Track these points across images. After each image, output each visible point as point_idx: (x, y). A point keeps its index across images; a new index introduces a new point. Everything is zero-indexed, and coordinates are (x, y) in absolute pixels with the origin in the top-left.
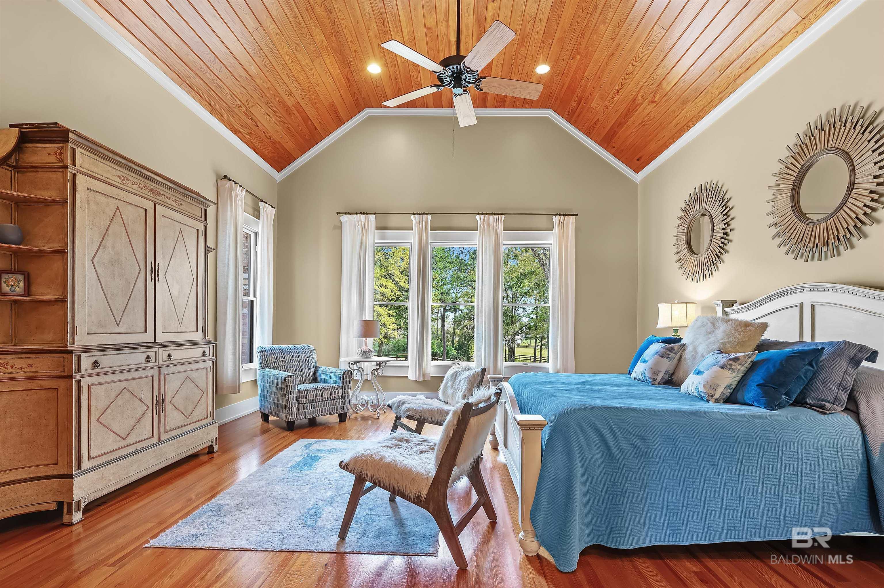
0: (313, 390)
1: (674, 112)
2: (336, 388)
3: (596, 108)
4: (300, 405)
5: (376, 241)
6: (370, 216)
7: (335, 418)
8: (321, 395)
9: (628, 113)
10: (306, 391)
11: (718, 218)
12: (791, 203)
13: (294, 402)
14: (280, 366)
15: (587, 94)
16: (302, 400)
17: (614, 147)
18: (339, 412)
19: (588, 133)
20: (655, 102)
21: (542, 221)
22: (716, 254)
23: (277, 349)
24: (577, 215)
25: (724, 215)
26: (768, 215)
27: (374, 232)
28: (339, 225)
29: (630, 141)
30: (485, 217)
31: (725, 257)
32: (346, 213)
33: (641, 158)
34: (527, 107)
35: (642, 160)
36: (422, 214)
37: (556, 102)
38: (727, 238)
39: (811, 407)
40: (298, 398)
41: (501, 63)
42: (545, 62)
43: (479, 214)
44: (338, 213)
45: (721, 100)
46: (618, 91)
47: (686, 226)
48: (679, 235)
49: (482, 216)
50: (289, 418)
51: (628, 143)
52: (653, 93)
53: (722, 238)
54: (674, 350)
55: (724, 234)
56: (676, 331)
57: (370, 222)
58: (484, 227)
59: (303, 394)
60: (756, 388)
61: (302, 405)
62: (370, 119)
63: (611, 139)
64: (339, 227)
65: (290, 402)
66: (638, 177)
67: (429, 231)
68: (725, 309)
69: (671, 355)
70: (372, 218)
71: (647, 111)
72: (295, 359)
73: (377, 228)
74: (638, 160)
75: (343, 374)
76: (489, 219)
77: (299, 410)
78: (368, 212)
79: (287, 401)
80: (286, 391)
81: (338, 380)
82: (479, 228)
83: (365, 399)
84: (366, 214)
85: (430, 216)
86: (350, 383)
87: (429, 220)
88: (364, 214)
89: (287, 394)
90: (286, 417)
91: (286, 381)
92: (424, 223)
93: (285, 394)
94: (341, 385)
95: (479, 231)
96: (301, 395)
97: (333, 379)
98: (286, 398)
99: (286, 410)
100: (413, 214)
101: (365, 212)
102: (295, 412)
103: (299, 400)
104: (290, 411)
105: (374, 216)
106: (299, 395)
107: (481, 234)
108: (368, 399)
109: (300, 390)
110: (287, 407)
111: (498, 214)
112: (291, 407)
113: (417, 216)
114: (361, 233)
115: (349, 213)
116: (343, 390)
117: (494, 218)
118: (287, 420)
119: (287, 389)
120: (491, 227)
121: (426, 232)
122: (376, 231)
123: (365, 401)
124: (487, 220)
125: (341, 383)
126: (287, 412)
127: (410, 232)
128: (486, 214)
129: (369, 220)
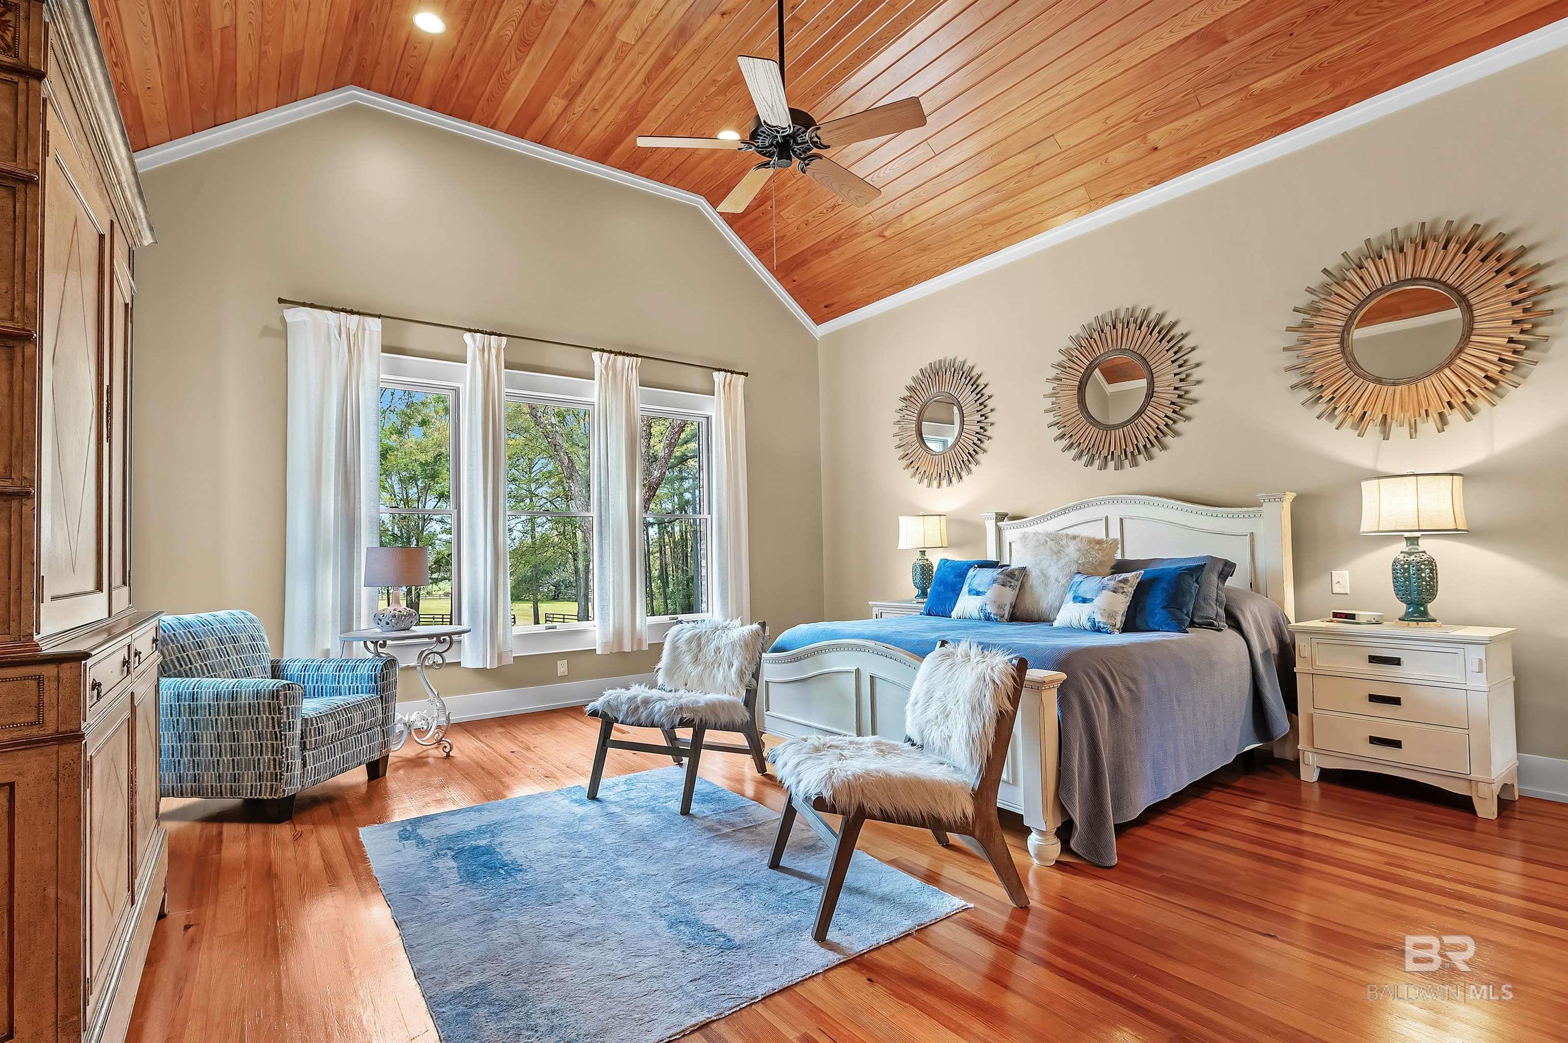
0: (331, 715)
1: (905, 257)
2: (371, 703)
3: (787, 218)
4: (306, 753)
5: (382, 376)
6: (370, 320)
7: (358, 776)
8: (350, 721)
9: (837, 242)
10: (319, 718)
11: (969, 405)
12: (1079, 402)
13: (295, 746)
14: (196, 667)
15: (782, 195)
16: (311, 740)
17: (795, 281)
18: (366, 758)
19: (760, 251)
20: (884, 237)
21: (695, 377)
22: (969, 453)
23: (176, 625)
24: (746, 375)
25: (981, 404)
26: (1046, 411)
27: (379, 355)
28: (281, 328)
29: (823, 279)
30: (609, 358)
31: (980, 457)
32: (304, 305)
33: (831, 305)
34: (670, 182)
35: (833, 308)
36: (491, 334)
37: (719, 189)
38: (985, 433)
39: (1200, 626)
40: (302, 738)
41: (673, 106)
42: (739, 129)
43: (597, 350)
44: (281, 301)
45: (971, 259)
46: (834, 206)
47: (916, 412)
48: (902, 423)
49: (606, 355)
50: (284, 790)
51: (821, 280)
52: (886, 225)
53: (977, 433)
54: (1015, 575)
55: (981, 428)
56: (923, 553)
57: (367, 332)
58: (607, 375)
59: (315, 725)
60: (1161, 611)
61: (311, 752)
62: (355, 111)
63: (794, 268)
64: (283, 332)
65: (287, 749)
66: (820, 331)
67: (504, 370)
68: (999, 523)
69: (1014, 583)
70: (375, 325)
71: (867, 245)
72: (227, 646)
73: (386, 349)
74: (826, 307)
75: (383, 668)
76: (615, 361)
77: (304, 765)
78: (361, 311)
79: (282, 749)
80: (279, 723)
81: (364, 683)
82: (597, 376)
83: (406, 719)
84: (359, 313)
85: (504, 339)
86: (395, 688)
87: (503, 347)
88: (352, 312)
89: (280, 732)
90: (276, 790)
91: (278, 698)
92: (494, 352)
93: (275, 732)
94: (377, 694)
95: (596, 382)
96: (310, 729)
97: (350, 684)
98: (276, 740)
99: (278, 771)
100: (470, 330)
101: (355, 310)
102: (298, 772)
103: (305, 742)
104: (287, 772)
105: (379, 321)
106: (305, 730)
107: (603, 387)
108: (411, 719)
109: (306, 717)
110: (281, 763)
111: (631, 355)
112: (290, 761)
113: (478, 335)
114: (347, 354)
115: (312, 306)
116: (384, 705)
117: (624, 361)
118: (276, 798)
119: (281, 718)
120: (619, 377)
121: (498, 366)
122: (382, 354)
123: (405, 724)
124: (610, 363)
125: (375, 690)
126: (281, 774)
127: (462, 367)
128: (611, 352)
129: (367, 327)
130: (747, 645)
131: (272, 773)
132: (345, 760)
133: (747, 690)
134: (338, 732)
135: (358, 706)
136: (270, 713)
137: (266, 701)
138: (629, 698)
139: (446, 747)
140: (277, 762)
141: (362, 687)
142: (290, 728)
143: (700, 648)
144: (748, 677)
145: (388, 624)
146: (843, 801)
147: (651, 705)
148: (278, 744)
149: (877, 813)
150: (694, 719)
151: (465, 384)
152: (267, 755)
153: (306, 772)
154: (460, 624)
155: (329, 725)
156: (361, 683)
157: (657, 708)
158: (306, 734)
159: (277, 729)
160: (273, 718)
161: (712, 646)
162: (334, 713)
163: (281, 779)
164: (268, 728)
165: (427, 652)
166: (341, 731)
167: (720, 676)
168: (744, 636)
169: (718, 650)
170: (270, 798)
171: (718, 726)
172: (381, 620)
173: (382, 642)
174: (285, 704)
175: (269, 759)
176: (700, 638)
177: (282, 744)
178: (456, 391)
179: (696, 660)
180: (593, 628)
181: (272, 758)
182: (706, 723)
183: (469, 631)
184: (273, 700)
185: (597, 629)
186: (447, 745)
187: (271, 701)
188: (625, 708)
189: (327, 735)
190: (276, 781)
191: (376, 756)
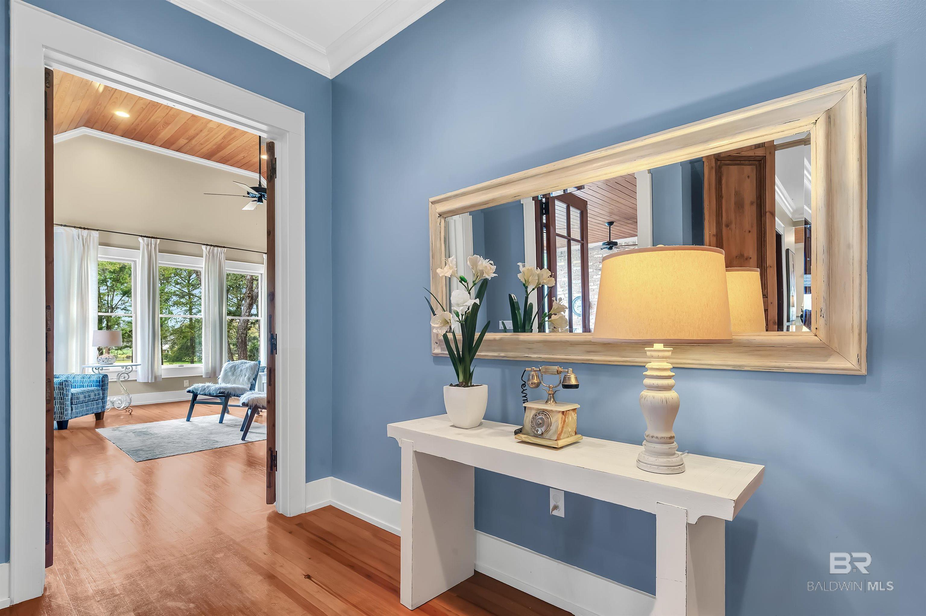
0: (82, 393)
2: (98, 390)
4: (73, 406)
5: (99, 256)
6: (93, 232)
7: (90, 419)
8: (89, 396)
10: (78, 393)
13: (69, 403)
16: (74, 401)
18: (95, 411)
27: (97, 247)
30: (210, 248)
32: (61, 225)
36: (152, 238)
40: (71, 400)
43: (204, 244)
49: (208, 247)
50: (64, 418)
57: (92, 238)
58: (210, 255)
59: (76, 396)
65: (66, 403)
67: (158, 253)
70: (95, 234)
73: (101, 244)
75: (102, 378)
76: (213, 250)
77: (72, 410)
78: (89, 228)
79: (64, 403)
80: (63, 394)
81: (94, 383)
82: (204, 256)
83: (112, 400)
84: (88, 229)
85: (158, 240)
86: (108, 386)
87: (158, 243)
88: (84, 229)
89: (63, 397)
90: (61, 418)
91: (62, 385)
92: (153, 246)
93: (61, 397)
94: (100, 387)
95: (204, 259)
96: (74, 397)
97: (88, 384)
98: (62, 400)
99: (62, 411)
100: (142, 236)
101: (86, 227)
102: (70, 412)
103: (72, 402)
104: (66, 411)
105: (98, 232)
106: (72, 397)
107: (208, 261)
108: (114, 400)
109: (72, 393)
110: (63, 408)
111: (222, 247)
112: (67, 408)
113: (145, 238)
114: (82, 248)
115: (65, 226)
116: (103, 392)
117: (218, 249)
118: (61, 420)
119: (64, 392)
120: (215, 257)
121: (155, 253)
122: (100, 246)
123: (111, 402)
124: (211, 251)
125: (99, 386)
126: (63, 412)
127: (139, 252)
128: (211, 245)
129: (92, 235)
130: (252, 369)
131: (60, 412)
132: (87, 410)
133: (251, 384)
134: (85, 399)
135: (93, 391)
136: (59, 390)
137: (58, 386)
138: (202, 386)
139: (129, 411)
140: (62, 408)
141: (93, 385)
142: (67, 396)
143: (235, 370)
144: (251, 380)
145: (103, 361)
146: (250, 403)
147: (210, 388)
148: (62, 401)
149: (261, 407)
150: (225, 392)
151: (139, 260)
152: (58, 405)
153: (72, 412)
154: (136, 362)
155: (81, 396)
156: (93, 383)
157: (211, 389)
158: (73, 399)
159: (62, 396)
160: (60, 392)
161: (239, 369)
162: (83, 392)
163: (63, 414)
164: (58, 395)
165: (121, 374)
166: (86, 399)
167: (241, 380)
168: (251, 365)
169: (241, 370)
170: (59, 420)
171: (236, 395)
172: (100, 360)
173: (101, 368)
174: (65, 387)
175: (59, 407)
176: (235, 366)
177: (64, 401)
178: (135, 262)
179: (233, 374)
180: (202, 367)
181: (60, 406)
182: (230, 394)
183: (140, 365)
184: (60, 385)
185: (203, 367)
186: (130, 410)
187: (60, 386)
188: (200, 389)
189: (81, 400)
190: (61, 414)
191: (100, 411)
